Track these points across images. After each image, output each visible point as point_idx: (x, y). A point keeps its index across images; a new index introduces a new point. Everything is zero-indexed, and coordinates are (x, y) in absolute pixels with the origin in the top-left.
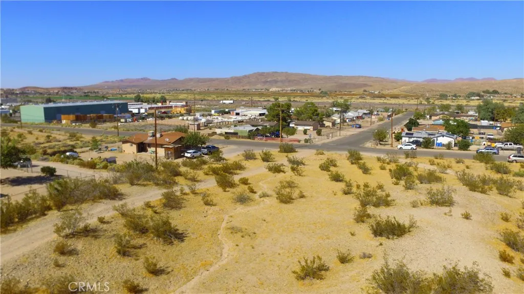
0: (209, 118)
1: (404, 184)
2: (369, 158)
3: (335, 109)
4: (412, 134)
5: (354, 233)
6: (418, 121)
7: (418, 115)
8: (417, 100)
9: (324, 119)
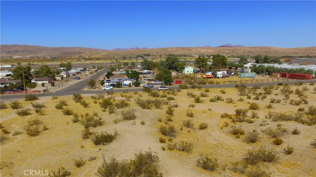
1: (109, 110)
2: (86, 97)
3: (62, 68)
4: (110, 80)
5: (83, 146)
6: (112, 72)
7: (112, 69)
8: (110, 61)
9: (55, 75)
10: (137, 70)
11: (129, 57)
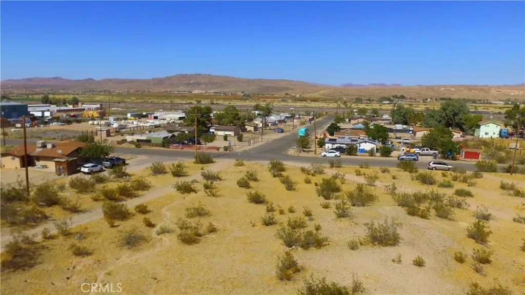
0: (123, 122)
2: (292, 168)
3: (257, 112)
4: (335, 140)
6: (338, 125)
7: (338, 119)
8: (335, 104)
9: (245, 123)
10: (382, 123)
11: (367, 98)
